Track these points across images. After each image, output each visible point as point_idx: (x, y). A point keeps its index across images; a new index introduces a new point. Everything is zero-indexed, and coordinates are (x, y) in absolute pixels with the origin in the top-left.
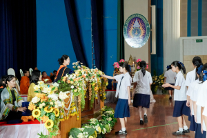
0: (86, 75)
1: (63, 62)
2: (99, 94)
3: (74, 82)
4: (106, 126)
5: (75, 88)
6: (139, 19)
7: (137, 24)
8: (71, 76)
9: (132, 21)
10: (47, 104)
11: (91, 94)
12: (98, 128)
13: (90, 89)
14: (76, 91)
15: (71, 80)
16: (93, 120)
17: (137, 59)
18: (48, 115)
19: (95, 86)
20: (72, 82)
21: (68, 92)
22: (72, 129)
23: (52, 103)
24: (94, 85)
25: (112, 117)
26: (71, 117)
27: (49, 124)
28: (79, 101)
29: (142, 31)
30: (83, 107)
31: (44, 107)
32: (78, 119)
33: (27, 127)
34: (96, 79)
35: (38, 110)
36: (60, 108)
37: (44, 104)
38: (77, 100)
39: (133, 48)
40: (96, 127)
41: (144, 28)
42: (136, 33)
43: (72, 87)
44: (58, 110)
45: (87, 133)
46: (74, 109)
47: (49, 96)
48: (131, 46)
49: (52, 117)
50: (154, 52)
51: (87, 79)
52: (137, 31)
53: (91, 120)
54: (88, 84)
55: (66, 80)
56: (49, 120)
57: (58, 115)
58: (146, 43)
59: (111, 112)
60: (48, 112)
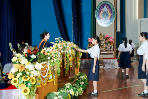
0: (61, 48)
1: (44, 37)
2: (74, 63)
3: (51, 54)
4: (79, 89)
5: (51, 59)
6: (107, 5)
7: (105, 9)
8: (49, 48)
9: (102, 6)
10: (24, 74)
11: (66, 63)
12: (72, 92)
13: (65, 59)
14: (52, 61)
15: (48, 52)
16: (68, 85)
17: (106, 35)
18: (25, 83)
19: (70, 56)
20: (49, 54)
21: (45, 62)
22: (49, 94)
23: (28, 73)
24: (68, 56)
25: (84, 81)
26: (48, 83)
27: (25, 91)
28: (55, 69)
29: (110, 14)
30: (59, 75)
31: (21, 76)
32: (55, 84)
33: (12, 92)
34: (70, 51)
35: (16, 79)
36: (36, 77)
37: (21, 74)
38: (54, 68)
39: (102, 27)
40: (70, 90)
41: (111, 12)
42: (105, 16)
43: (49, 58)
44: (34, 79)
45: (61, 97)
46: (51, 76)
47: (26, 67)
48: (101, 25)
49: (29, 84)
50: (119, 30)
51: (62, 51)
52: (105, 14)
53: (66, 85)
54: (63, 55)
55: (44, 53)
56: (25, 88)
57: (34, 83)
58: (112, 23)
59: (84, 77)
60: (25, 80)
